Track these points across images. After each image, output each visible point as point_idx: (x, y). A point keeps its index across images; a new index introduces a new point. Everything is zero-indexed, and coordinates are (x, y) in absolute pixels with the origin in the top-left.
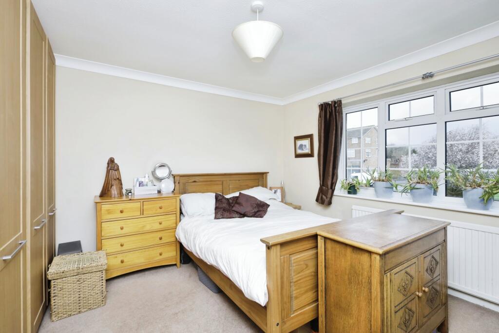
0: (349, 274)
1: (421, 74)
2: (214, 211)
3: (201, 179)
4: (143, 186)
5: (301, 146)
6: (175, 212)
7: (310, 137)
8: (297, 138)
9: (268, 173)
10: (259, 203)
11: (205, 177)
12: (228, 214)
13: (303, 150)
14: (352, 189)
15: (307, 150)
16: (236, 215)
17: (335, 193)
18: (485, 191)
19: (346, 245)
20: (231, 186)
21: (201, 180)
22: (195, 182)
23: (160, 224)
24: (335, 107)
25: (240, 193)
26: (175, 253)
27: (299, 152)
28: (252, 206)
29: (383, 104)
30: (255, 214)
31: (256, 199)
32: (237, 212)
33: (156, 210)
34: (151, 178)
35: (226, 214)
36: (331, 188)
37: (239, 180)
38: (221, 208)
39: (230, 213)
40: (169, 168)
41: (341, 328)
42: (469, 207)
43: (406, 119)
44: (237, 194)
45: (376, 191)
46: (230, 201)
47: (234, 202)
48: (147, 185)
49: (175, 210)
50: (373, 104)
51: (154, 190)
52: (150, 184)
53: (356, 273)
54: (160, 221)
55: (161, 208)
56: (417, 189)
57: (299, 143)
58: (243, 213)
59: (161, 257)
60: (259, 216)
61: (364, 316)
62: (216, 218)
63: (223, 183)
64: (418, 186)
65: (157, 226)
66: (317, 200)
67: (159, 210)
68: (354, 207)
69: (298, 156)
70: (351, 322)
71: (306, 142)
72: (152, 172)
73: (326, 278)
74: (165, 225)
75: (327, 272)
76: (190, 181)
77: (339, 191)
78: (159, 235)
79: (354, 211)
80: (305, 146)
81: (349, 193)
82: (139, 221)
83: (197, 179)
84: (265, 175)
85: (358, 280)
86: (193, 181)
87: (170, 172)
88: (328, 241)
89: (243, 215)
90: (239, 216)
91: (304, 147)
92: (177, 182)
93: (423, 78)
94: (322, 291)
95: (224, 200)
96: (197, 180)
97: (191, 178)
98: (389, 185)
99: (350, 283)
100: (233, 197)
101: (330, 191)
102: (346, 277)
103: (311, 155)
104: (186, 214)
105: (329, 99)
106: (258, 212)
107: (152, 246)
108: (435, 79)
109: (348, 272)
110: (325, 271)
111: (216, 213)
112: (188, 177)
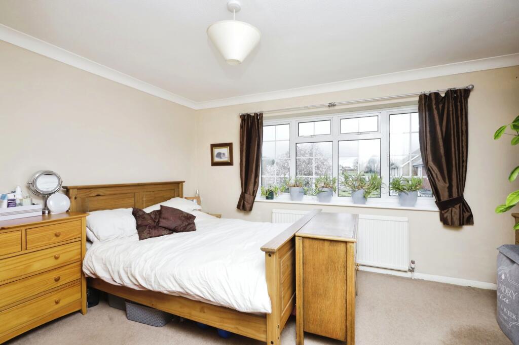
0: (326, 265)
1: (327, 103)
2: (136, 231)
3: (108, 191)
4: (15, 205)
5: (219, 155)
6: (79, 239)
7: (230, 145)
8: (213, 146)
9: (184, 182)
10: (186, 215)
11: (113, 189)
12: (156, 231)
13: (221, 158)
14: (270, 195)
15: (226, 159)
16: (165, 232)
17: (256, 199)
18: (366, 191)
19: (324, 240)
20: (144, 199)
21: (108, 193)
22: (98, 195)
23: (56, 258)
24: (258, 120)
25: (161, 206)
26: (80, 294)
27: (216, 160)
28: (181, 219)
29: (294, 121)
30: (186, 228)
31: (182, 212)
32: (166, 228)
33: (50, 239)
34: (26, 192)
35: (154, 232)
36: (253, 195)
37: (153, 191)
38: (146, 226)
39: (158, 230)
40: (59, 178)
41: (319, 311)
42: (355, 203)
43: (312, 136)
44: (157, 207)
45: (291, 195)
46: (152, 216)
47: (158, 217)
48: (21, 204)
49: (80, 236)
50: (286, 121)
51: (37, 211)
52: (27, 202)
53: (332, 262)
54: (54, 254)
55: (57, 235)
56: (324, 192)
57: (216, 151)
58: (173, 228)
59: (57, 306)
60: (191, 230)
61: (340, 294)
62: (141, 238)
63: (135, 195)
64: (325, 189)
65: (51, 263)
66: (238, 207)
67: (55, 238)
68: (274, 211)
69: (214, 164)
70: (328, 303)
71: (225, 151)
72: (29, 184)
73: (303, 274)
74: (63, 259)
75: (304, 268)
76: (91, 195)
77: (259, 197)
78: (55, 275)
79: (274, 214)
80: (224, 154)
81: (267, 198)
82: (19, 260)
83: (100, 192)
84: (180, 185)
85: (335, 267)
86: (96, 195)
87: (60, 182)
88: (306, 240)
89: (172, 231)
90: (168, 232)
91: (222, 155)
92: (74, 197)
93: (329, 106)
94: (299, 286)
95: (146, 216)
96: (101, 194)
97: (93, 190)
98: (302, 190)
99: (327, 271)
100: (154, 211)
101: (252, 197)
102: (324, 268)
103: (230, 163)
104: (96, 239)
105: (252, 112)
106: (188, 225)
107: (41, 294)
108: (336, 108)
109: (325, 263)
110: (303, 267)
111: (139, 233)
112: (88, 190)
